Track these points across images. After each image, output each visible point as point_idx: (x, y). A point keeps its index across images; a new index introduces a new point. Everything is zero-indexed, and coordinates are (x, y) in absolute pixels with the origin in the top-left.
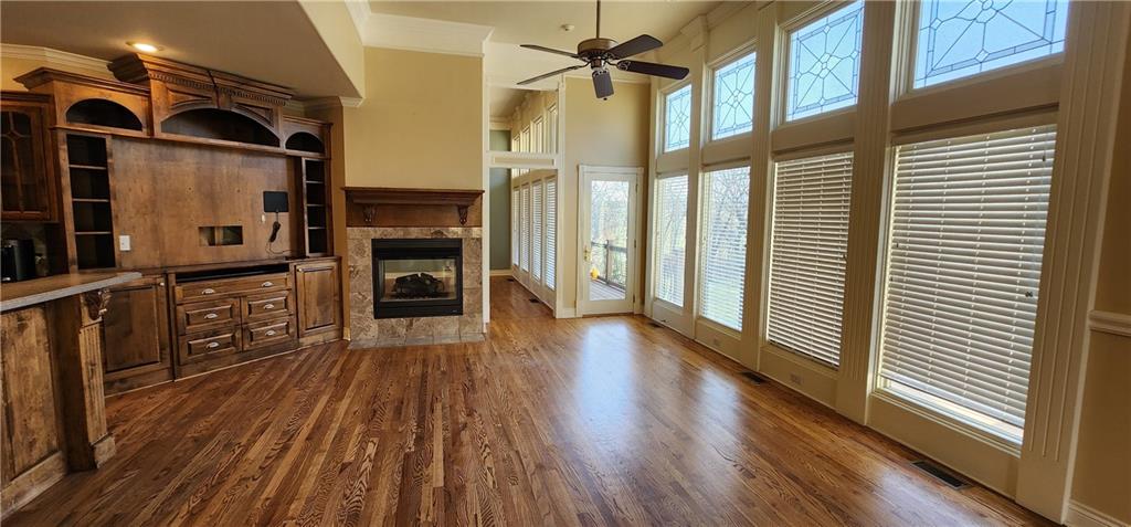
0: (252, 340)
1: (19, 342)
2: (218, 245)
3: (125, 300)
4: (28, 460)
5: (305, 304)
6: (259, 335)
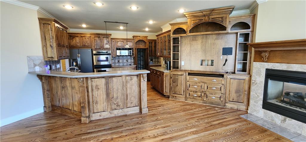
0: (207, 98)
1: (130, 82)
2: (209, 66)
3: (177, 77)
4: (130, 106)
5: (229, 91)
6: (210, 97)
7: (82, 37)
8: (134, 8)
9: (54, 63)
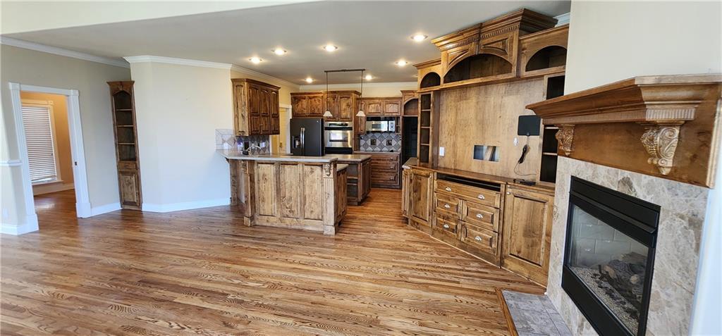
0: (466, 236)
1: (310, 176)
3: (419, 181)
4: (309, 217)
5: (512, 228)
6: (471, 235)
7: (310, 98)
8: (330, 48)
9: (254, 140)
